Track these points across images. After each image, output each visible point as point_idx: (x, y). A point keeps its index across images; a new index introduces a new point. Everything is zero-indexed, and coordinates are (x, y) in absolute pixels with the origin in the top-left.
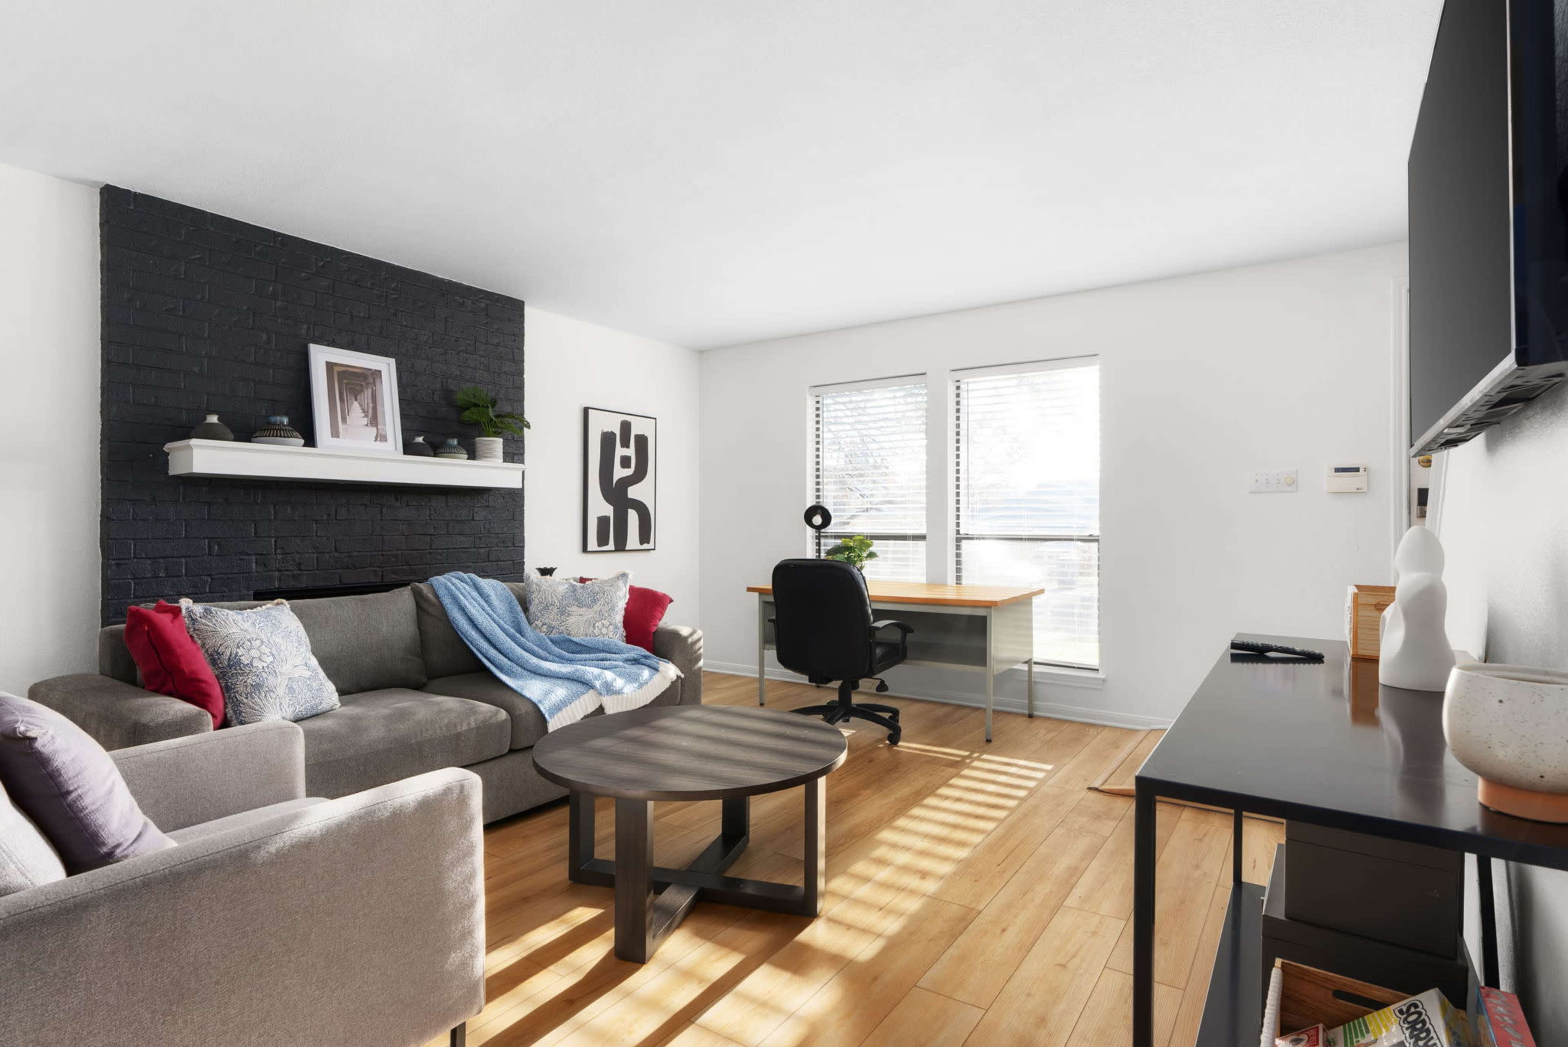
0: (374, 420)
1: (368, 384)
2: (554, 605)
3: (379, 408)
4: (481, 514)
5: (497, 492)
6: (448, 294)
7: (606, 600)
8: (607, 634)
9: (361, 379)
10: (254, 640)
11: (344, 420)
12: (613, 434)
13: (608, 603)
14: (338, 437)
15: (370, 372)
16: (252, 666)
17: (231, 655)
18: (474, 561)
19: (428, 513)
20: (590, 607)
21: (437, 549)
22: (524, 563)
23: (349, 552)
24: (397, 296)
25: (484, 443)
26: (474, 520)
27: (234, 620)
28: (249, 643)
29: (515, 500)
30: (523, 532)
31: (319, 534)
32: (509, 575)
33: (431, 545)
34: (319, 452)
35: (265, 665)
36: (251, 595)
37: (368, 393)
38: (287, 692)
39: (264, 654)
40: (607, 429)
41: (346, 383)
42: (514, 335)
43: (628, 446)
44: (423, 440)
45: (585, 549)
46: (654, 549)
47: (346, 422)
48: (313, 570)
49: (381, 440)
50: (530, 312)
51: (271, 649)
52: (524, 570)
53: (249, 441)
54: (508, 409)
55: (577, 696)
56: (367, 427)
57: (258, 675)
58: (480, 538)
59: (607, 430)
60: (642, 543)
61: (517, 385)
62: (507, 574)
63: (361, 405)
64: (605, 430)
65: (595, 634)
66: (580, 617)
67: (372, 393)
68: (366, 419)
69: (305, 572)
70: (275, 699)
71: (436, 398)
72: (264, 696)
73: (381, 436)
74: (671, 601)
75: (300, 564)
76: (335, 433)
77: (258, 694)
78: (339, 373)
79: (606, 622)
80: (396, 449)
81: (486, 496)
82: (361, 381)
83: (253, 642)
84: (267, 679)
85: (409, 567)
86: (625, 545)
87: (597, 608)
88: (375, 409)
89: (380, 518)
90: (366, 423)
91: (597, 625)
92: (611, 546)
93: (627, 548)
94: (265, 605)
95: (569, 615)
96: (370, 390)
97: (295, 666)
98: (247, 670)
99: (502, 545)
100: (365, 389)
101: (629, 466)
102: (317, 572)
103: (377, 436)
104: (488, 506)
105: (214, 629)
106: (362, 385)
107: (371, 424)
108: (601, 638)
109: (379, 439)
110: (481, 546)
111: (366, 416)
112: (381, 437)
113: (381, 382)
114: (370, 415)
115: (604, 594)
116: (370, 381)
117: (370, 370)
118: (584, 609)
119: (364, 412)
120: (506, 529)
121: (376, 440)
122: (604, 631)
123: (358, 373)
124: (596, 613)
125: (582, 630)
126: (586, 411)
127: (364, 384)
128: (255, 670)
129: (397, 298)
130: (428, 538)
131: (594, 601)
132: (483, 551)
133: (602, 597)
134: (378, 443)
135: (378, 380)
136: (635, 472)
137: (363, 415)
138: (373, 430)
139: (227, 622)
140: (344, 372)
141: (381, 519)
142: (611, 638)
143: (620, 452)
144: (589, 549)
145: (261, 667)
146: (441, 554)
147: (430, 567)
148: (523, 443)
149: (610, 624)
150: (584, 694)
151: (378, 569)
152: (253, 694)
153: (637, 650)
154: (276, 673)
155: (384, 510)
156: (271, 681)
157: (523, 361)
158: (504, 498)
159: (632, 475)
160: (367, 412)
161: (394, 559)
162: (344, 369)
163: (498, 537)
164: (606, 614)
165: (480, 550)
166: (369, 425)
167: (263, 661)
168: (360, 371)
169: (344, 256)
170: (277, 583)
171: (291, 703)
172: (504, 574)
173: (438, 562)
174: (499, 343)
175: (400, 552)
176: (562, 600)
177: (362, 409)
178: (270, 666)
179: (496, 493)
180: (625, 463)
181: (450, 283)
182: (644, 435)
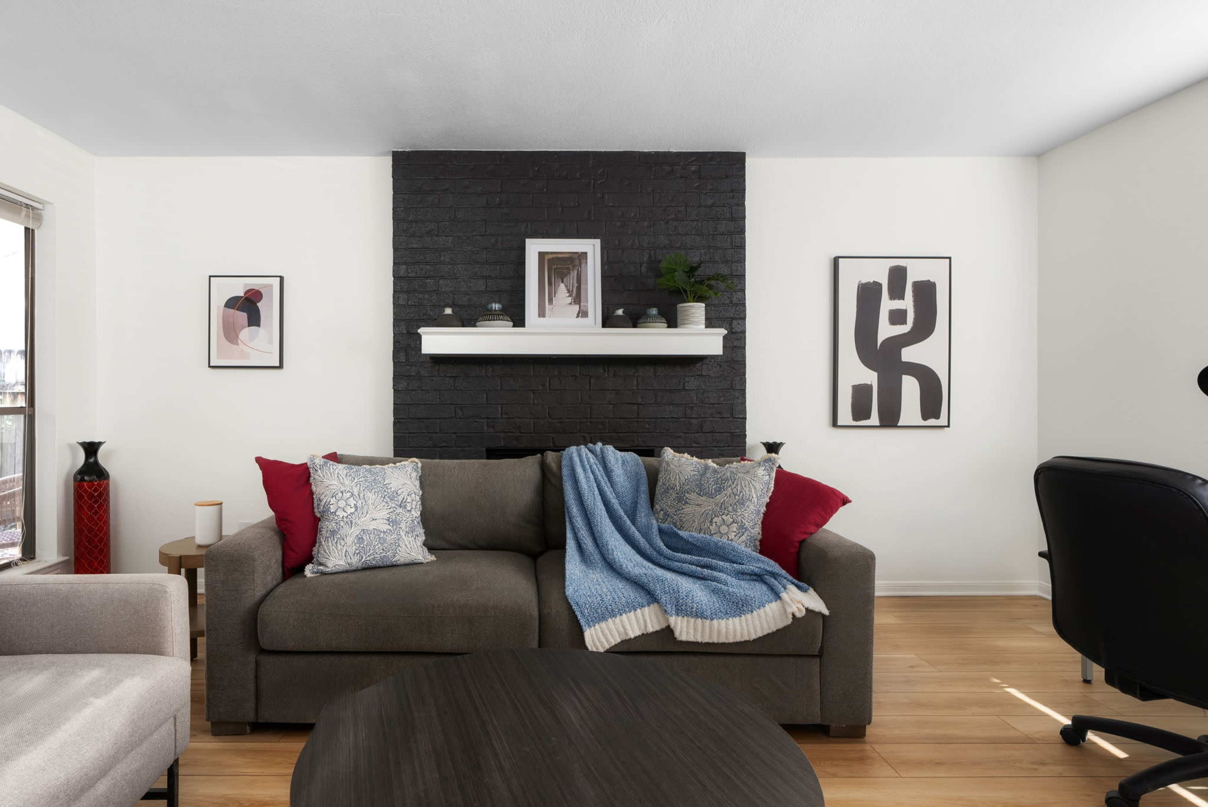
0: (577, 297)
1: (574, 267)
2: (674, 489)
3: (582, 286)
4: (692, 384)
5: (712, 360)
6: (655, 166)
7: (735, 490)
8: (726, 534)
9: (569, 263)
10: (346, 492)
11: (551, 301)
12: (877, 286)
13: (735, 495)
14: (544, 316)
15: (577, 254)
16: (335, 514)
17: (326, 503)
18: (685, 431)
19: (635, 383)
20: (711, 496)
21: (645, 418)
22: (745, 435)
23: (561, 419)
24: (603, 180)
25: (682, 309)
26: (684, 389)
27: (338, 473)
28: (341, 494)
29: (734, 368)
30: (744, 403)
31: (536, 402)
32: (726, 448)
33: (638, 415)
34: (528, 331)
35: (345, 515)
36: (483, 451)
37: (574, 274)
38: (356, 542)
39: (349, 505)
40: (868, 278)
41: (554, 268)
42: (732, 191)
43: (901, 297)
44: (623, 312)
45: (834, 423)
46: (948, 426)
47: (552, 303)
48: (531, 433)
49: (582, 317)
50: (749, 162)
51: (357, 502)
52: (745, 443)
53: (474, 326)
54: (724, 270)
55: (632, 607)
56: (570, 305)
57: (337, 523)
58: (692, 407)
59: (868, 281)
60: (925, 417)
61: (737, 245)
62: (724, 447)
63: (566, 286)
64: (864, 281)
65: (711, 531)
66: (697, 508)
67: (578, 274)
68: (570, 298)
69: (524, 434)
70: (343, 546)
71: (644, 270)
72: (335, 541)
73: (583, 312)
74: (845, 501)
75: (520, 427)
76: (542, 313)
77: (332, 539)
78: (549, 260)
79: (728, 519)
80: (595, 324)
81: (698, 365)
82: (569, 265)
83: (344, 494)
84: (342, 527)
85: (615, 434)
86: (898, 420)
87: (720, 498)
88: (579, 289)
89: (588, 388)
90: (570, 302)
91: (715, 520)
92: (874, 419)
93: (899, 425)
94: (400, 461)
95: (686, 503)
96: (576, 272)
97: (373, 520)
98: (331, 517)
99: (718, 416)
100: (571, 272)
101: (904, 322)
102: (534, 434)
103: (579, 312)
104: (701, 375)
105: (322, 480)
106: (568, 268)
107: (574, 302)
108: (716, 538)
109: (580, 315)
110: (693, 416)
111: (570, 296)
112: (583, 314)
113: (586, 262)
114: (574, 294)
115: (733, 483)
116: (576, 264)
117: (577, 253)
118: (704, 498)
119: (569, 292)
120: (722, 399)
121: (578, 316)
122: (723, 529)
123: (566, 258)
124: (716, 505)
125: (696, 523)
126: (836, 261)
127: (570, 266)
128: (336, 518)
129: (604, 182)
130: (635, 408)
131: (719, 490)
132: (694, 421)
133: (730, 486)
134: (580, 319)
135: (583, 261)
136: (913, 329)
137: (568, 294)
138: (576, 308)
139: (332, 475)
140: (553, 258)
141: (590, 389)
142: (732, 540)
143: (887, 305)
144: (839, 424)
145: (341, 516)
146: (648, 423)
147: (638, 436)
148: (745, 306)
149: (733, 522)
150: (643, 606)
151: (586, 435)
152: (329, 539)
153: (763, 562)
154: (352, 524)
155: (592, 380)
156: (345, 530)
157: (744, 218)
158: (720, 366)
159: (909, 332)
160: (572, 292)
161: (601, 426)
162: (554, 256)
163: (713, 407)
164: (730, 509)
165: (691, 420)
166: (573, 303)
167: (345, 512)
168: (567, 256)
169: (556, 156)
170: (502, 442)
171: (357, 552)
172: (720, 447)
173: (646, 431)
174: (714, 203)
175: (607, 421)
176: (684, 484)
177: (567, 290)
178: (349, 517)
179: (710, 361)
180: (898, 317)
181: (657, 154)
182: (929, 281)
